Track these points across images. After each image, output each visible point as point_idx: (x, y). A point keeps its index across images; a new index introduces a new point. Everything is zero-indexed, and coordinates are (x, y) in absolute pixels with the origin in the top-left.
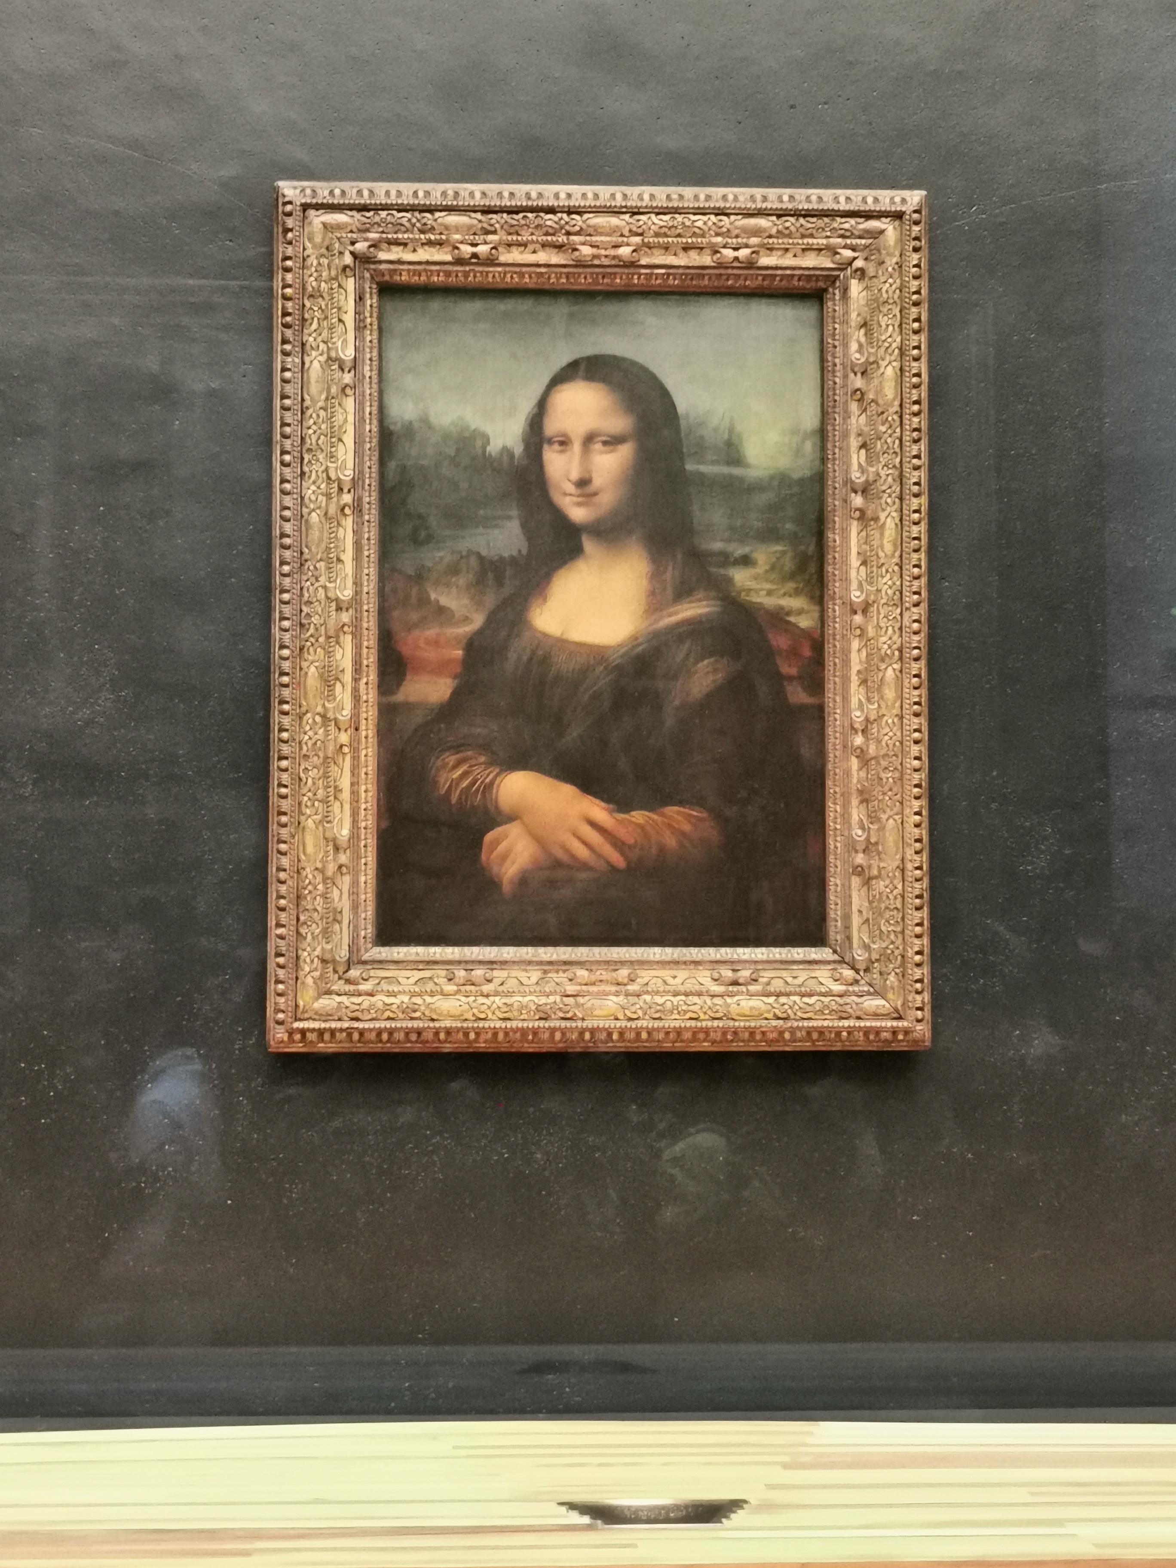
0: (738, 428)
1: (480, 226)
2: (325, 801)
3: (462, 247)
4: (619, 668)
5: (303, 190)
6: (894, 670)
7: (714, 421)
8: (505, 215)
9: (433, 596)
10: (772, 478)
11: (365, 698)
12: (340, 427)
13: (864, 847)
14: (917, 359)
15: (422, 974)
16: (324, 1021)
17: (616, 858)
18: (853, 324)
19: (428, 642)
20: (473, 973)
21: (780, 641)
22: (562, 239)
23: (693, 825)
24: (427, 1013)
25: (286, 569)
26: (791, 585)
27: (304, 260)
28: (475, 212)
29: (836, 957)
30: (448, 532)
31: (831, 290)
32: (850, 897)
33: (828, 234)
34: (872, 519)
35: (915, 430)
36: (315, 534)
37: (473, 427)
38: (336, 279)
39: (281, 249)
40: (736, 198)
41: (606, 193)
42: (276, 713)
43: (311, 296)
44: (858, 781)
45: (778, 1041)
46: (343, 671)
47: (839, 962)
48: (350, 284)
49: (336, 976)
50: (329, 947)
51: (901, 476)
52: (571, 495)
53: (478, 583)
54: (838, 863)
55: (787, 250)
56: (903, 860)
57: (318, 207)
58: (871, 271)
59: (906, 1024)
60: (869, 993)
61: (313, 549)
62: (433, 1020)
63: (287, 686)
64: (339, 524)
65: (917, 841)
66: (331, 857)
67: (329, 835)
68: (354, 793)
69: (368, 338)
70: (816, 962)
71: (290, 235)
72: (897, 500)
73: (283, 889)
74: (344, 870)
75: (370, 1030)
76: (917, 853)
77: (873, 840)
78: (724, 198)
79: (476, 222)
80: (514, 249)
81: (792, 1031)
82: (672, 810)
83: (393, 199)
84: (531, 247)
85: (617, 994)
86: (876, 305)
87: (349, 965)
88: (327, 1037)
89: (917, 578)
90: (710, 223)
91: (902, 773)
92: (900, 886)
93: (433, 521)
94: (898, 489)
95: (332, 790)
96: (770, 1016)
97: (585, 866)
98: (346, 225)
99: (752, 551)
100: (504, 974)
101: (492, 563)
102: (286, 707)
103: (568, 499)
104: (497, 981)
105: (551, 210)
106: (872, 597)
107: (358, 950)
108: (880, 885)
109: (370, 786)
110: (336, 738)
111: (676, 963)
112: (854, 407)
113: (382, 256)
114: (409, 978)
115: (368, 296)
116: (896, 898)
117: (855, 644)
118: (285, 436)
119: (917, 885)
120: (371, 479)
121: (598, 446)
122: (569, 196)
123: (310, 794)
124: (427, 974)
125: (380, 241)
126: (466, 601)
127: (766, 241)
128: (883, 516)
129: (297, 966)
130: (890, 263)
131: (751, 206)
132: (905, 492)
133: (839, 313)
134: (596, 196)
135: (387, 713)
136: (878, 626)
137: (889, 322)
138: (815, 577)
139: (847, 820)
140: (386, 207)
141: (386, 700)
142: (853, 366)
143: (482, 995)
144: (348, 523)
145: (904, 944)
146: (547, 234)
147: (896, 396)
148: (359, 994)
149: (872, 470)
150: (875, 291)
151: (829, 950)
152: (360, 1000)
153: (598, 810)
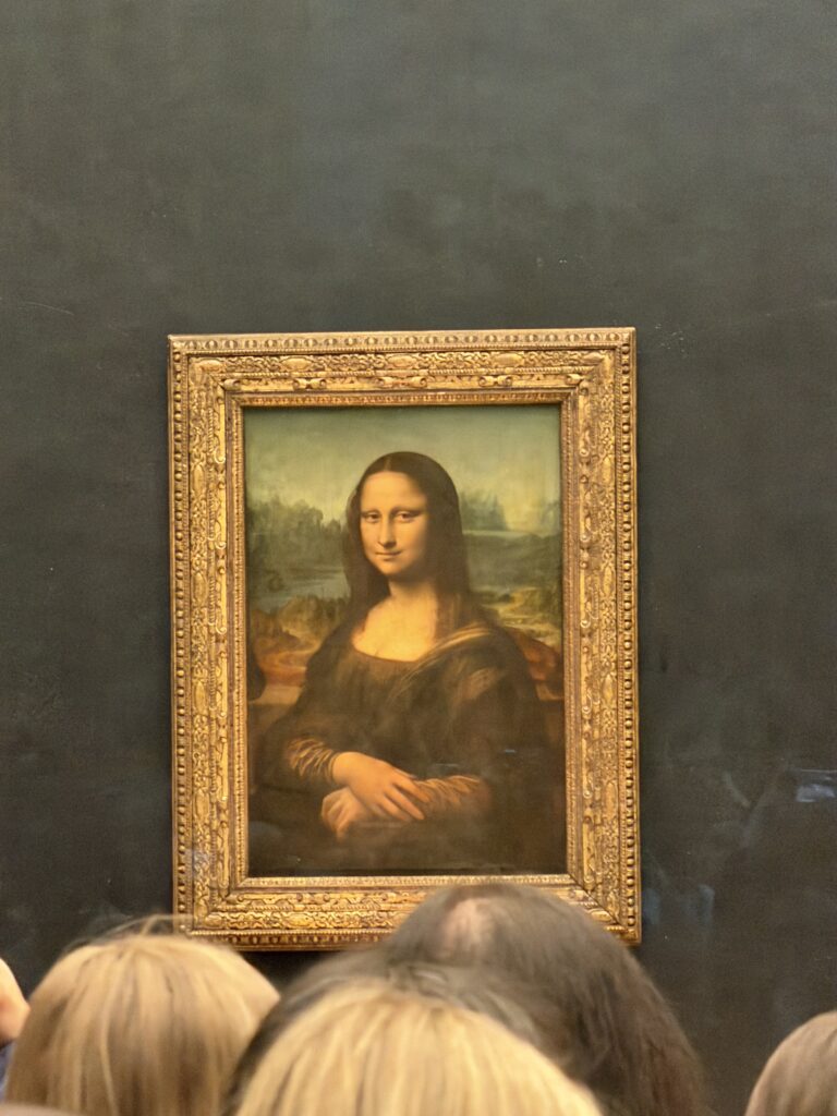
0: (501, 502)
1: (312, 365)
2: (210, 777)
3: (300, 381)
4: (416, 677)
5: (188, 342)
6: (612, 676)
7: (484, 498)
8: (330, 357)
9: (285, 629)
10: (526, 538)
11: (237, 703)
12: (216, 512)
13: (591, 803)
14: (628, 452)
15: (279, 897)
16: (214, 930)
17: (418, 814)
18: (581, 428)
19: (282, 661)
20: (316, 896)
21: (532, 656)
22: (371, 372)
23: (470, 788)
24: (284, 924)
25: (180, 613)
26: (539, 615)
27: (189, 393)
28: (309, 355)
29: (573, 882)
31: (565, 403)
32: (582, 838)
33: (562, 363)
34: (595, 569)
35: (625, 503)
36: (200, 589)
37: (311, 506)
38: (211, 406)
39: (173, 386)
40: (495, 340)
41: (402, 336)
42: (175, 715)
43: (195, 419)
44: (588, 756)
46: (221, 685)
47: (574, 885)
48: (222, 409)
49: (221, 899)
50: (215, 879)
51: (616, 537)
52: (381, 554)
53: (316, 619)
54: (573, 814)
56: (619, 812)
57: (197, 356)
58: (593, 390)
59: (620, 928)
60: (595, 907)
61: (199, 598)
62: (288, 929)
63: (182, 696)
64: (216, 581)
65: (628, 798)
66: (215, 816)
67: (214, 801)
68: (231, 770)
69: (235, 447)
70: (556, 885)
71: (179, 376)
72: (613, 555)
73: (182, 838)
74: (225, 825)
75: (244, 936)
76: (628, 806)
77: (597, 798)
78: (487, 339)
79: (309, 362)
80: (337, 380)
82: (456, 778)
83: (251, 349)
84: (349, 380)
86: (597, 412)
87: (229, 890)
89: (629, 609)
90: (477, 358)
91: (618, 750)
92: (617, 831)
93: (283, 575)
94: (613, 546)
95: (214, 769)
97: (395, 819)
98: (216, 366)
99: (512, 592)
100: (337, 896)
101: (326, 603)
102: (182, 711)
103: (379, 556)
104: (333, 901)
105: (363, 353)
106: (595, 625)
107: (235, 881)
108: (603, 830)
109: (241, 765)
110: (217, 732)
112: (582, 487)
113: (244, 388)
114: (270, 899)
115: (234, 417)
116: (613, 839)
117: (584, 658)
118: (177, 519)
119: (630, 830)
120: (239, 546)
121: (400, 518)
122: (376, 341)
123: (199, 772)
124: (284, 896)
125: (242, 378)
126: (308, 632)
127: (517, 370)
128: (602, 566)
129: (194, 893)
130: (607, 382)
131: (505, 345)
132: (619, 548)
133: (570, 420)
134: (395, 341)
135: (254, 713)
136: (600, 646)
137: (606, 426)
138: (557, 609)
139: (580, 784)
140: (246, 355)
141: (251, 703)
142: (580, 458)
143: (322, 911)
144: (223, 580)
145: (620, 872)
146: (360, 370)
147: (611, 480)
148: (237, 911)
149: (595, 533)
150: (596, 404)
151: (567, 876)
152: (237, 915)
153: (404, 779)
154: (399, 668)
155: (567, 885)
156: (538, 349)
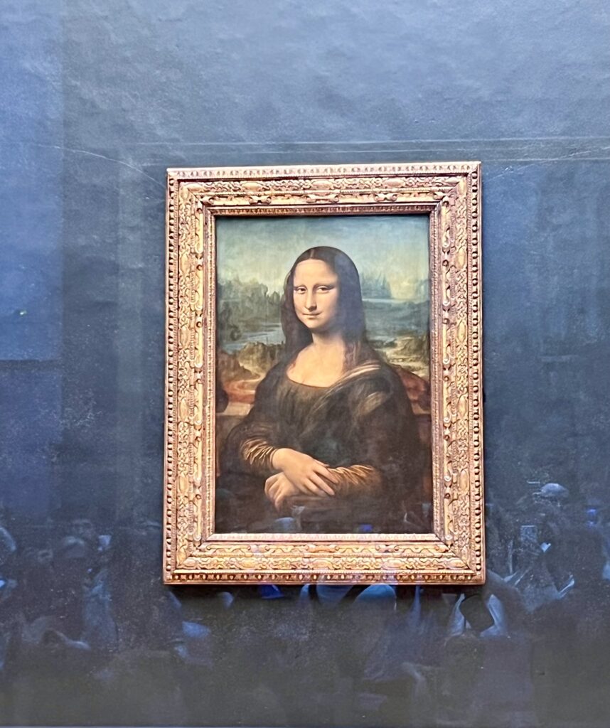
0: (388, 280)
1: (262, 187)
2: (189, 464)
3: (254, 197)
4: (330, 398)
5: (179, 173)
6: (464, 397)
7: (376, 278)
8: (274, 182)
9: (241, 365)
10: (405, 304)
11: (208, 414)
12: (196, 286)
13: (450, 484)
14: (476, 244)
15: (235, 547)
16: (190, 570)
17: (330, 491)
18: (443, 228)
19: (239, 387)
20: (260, 546)
21: (411, 384)
22: (301, 192)
23: (367, 473)
24: (239, 566)
25: (171, 353)
26: (415, 356)
27: (179, 206)
28: (260, 180)
29: (437, 539)
30: (249, 334)
31: (433, 212)
32: (443, 509)
33: (431, 185)
34: (453, 324)
35: (475, 279)
36: (184, 337)
37: (260, 283)
38: (194, 215)
39: (169, 201)
40: (385, 170)
41: (322, 169)
42: (167, 422)
43: (182, 223)
44: (447, 453)
45: (408, 580)
46: (198, 402)
47: (438, 541)
48: (201, 217)
49: (195, 548)
50: (191, 534)
51: (467, 302)
52: (307, 315)
53: (262, 358)
54: (438, 492)
55: (410, 194)
56: (469, 490)
57: (185, 181)
58: (452, 202)
59: (471, 572)
60: (453, 556)
61: (183, 343)
62: (240, 569)
63: (171, 409)
64: (196, 332)
65: (476, 481)
66: (192, 491)
67: (191, 480)
68: (203, 460)
69: (210, 242)
70: (426, 541)
71: (172, 195)
72: (466, 315)
73: (170, 506)
74: (199, 497)
75: (211, 574)
76: (477, 487)
77: (454, 481)
78: (380, 169)
79: (260, 185)
80: (279, 197)
81: (415, 575)
82: (356, 467)
83: (221, 176)
84: (286, 197)
85: (329, 557)
86: (455, 218)
87: (201, 542)
88: (190, 577)
89: (477, 351)
90: (373, 182)
91: (469, 448)
92: (468, 504)
93: (241, 329)
94: (466, 309)
95: (192, 459)
96: (404, 568)
97: (315, 494)
98: (198, 188)
99: (395, 340)
100: (275, 547)
101: (269, 348)
102: (171, 419)
103: (306, 317)
104: (271, 551)
105: (296, 178)
106: (453, 362)
107: (206, 536)
108: (458, 504)
109: (211, 457)
110: (194, 434)
111: (358, 541)
112: (444, 268)
113: (216, 203)
114: (229, 549)
115: (209, 222)
116: (466, 510)
117: (445, 385)
118: (171, 290)
119: (477, 503)
120: (211, 309)
122: (305, 171)
123: (182, 461)
124: (238, 547)
125: (215, 196)
126: (257, 367)
127: (400, 189)
128: (458, 322)
129: (176, 543)
130: (461, 198)
131: (393, 172)
132: (469, 310)
133: (437, 223)
134: (318, 171)
135: (219, 421)
136: (456, 376)
137: (460, 227)
138: (426, 352)
139: (442, 471)
140: (218, 180)
141: (219, 414)
142: (443, 249)
143: (264, 557)
144: (200, 330)
145: (470, 531)
146: (294, 190)
147: (464, 263)
148: (206, 557)
149: (453, 299)
150: (454, 212)
151: (434, 535)
152: (205, 559)
153: (320, 467)
154: (318, 391)
155: (433, 541)
156: (415, 176)
